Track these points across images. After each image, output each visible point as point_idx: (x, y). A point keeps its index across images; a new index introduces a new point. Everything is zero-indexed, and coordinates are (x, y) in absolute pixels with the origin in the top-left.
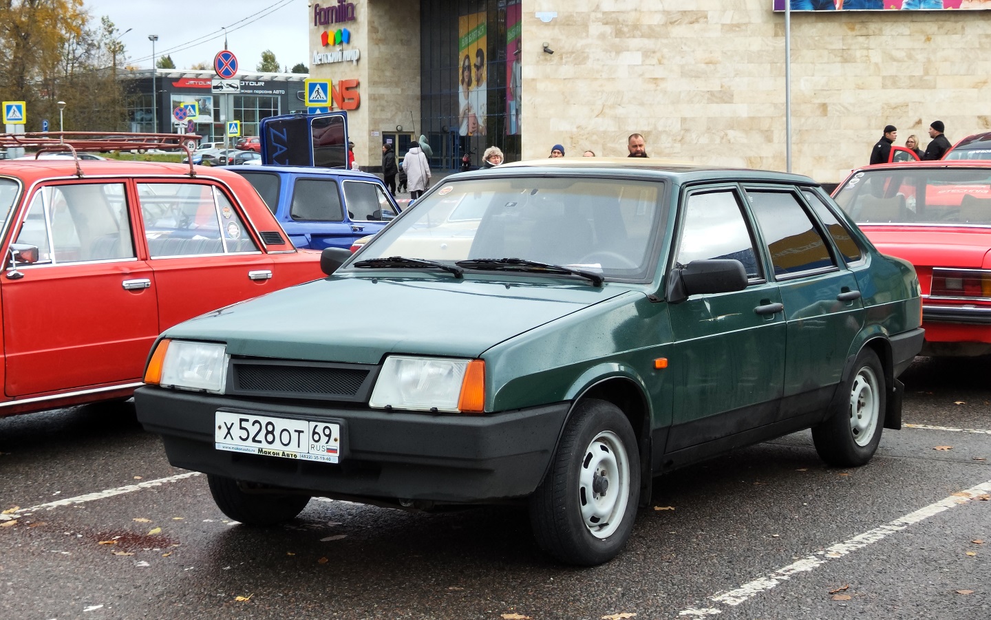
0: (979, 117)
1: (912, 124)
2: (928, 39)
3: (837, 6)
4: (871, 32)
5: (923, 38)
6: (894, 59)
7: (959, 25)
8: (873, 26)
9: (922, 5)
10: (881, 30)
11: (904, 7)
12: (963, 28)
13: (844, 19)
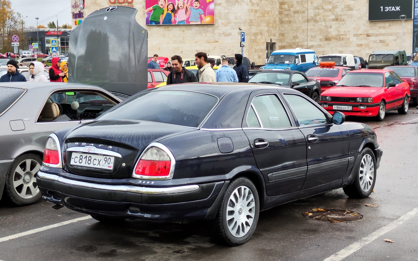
0: (196, 50)
1: (180, 52)
2: (183, 31)
3: (161, 24)
4: (170, 30)
5: (182, 31)
6: (176, 37)
7: (191, 28)
8: (170, 28)
9: (181, 23)
10: (172, 29)
11: (177, 24)
12: (192, 29)
13: (163, 27)
